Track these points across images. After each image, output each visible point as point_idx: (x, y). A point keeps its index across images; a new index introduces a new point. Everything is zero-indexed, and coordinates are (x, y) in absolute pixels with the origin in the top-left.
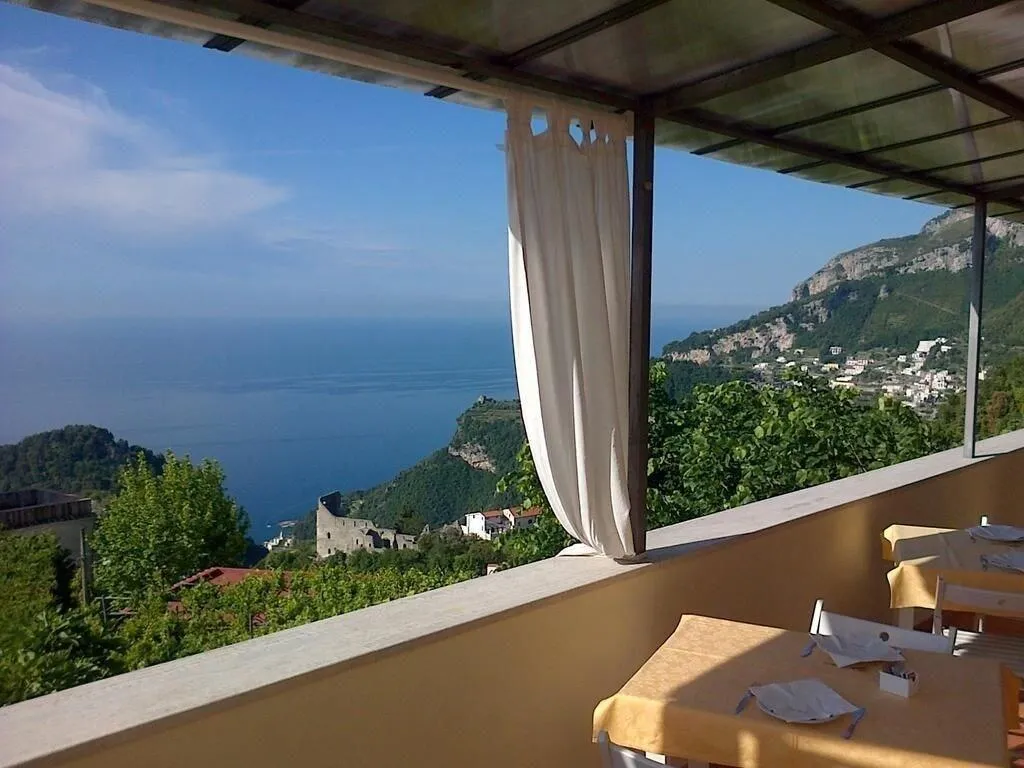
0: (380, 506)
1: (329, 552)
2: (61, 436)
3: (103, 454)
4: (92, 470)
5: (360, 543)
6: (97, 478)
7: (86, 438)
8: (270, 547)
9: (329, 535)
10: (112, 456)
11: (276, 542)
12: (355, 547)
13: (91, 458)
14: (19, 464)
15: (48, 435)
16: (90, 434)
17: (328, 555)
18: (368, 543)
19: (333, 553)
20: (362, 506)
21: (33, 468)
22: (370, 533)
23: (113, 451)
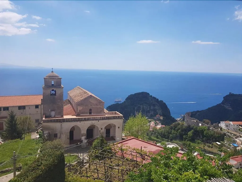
1: (187, 124)
4: (145, 100)
6: (146, 102)
7: (145, 94)
9: (187, 121)
13: (145, 98)
18: (196, 124)
22: (197, 122)
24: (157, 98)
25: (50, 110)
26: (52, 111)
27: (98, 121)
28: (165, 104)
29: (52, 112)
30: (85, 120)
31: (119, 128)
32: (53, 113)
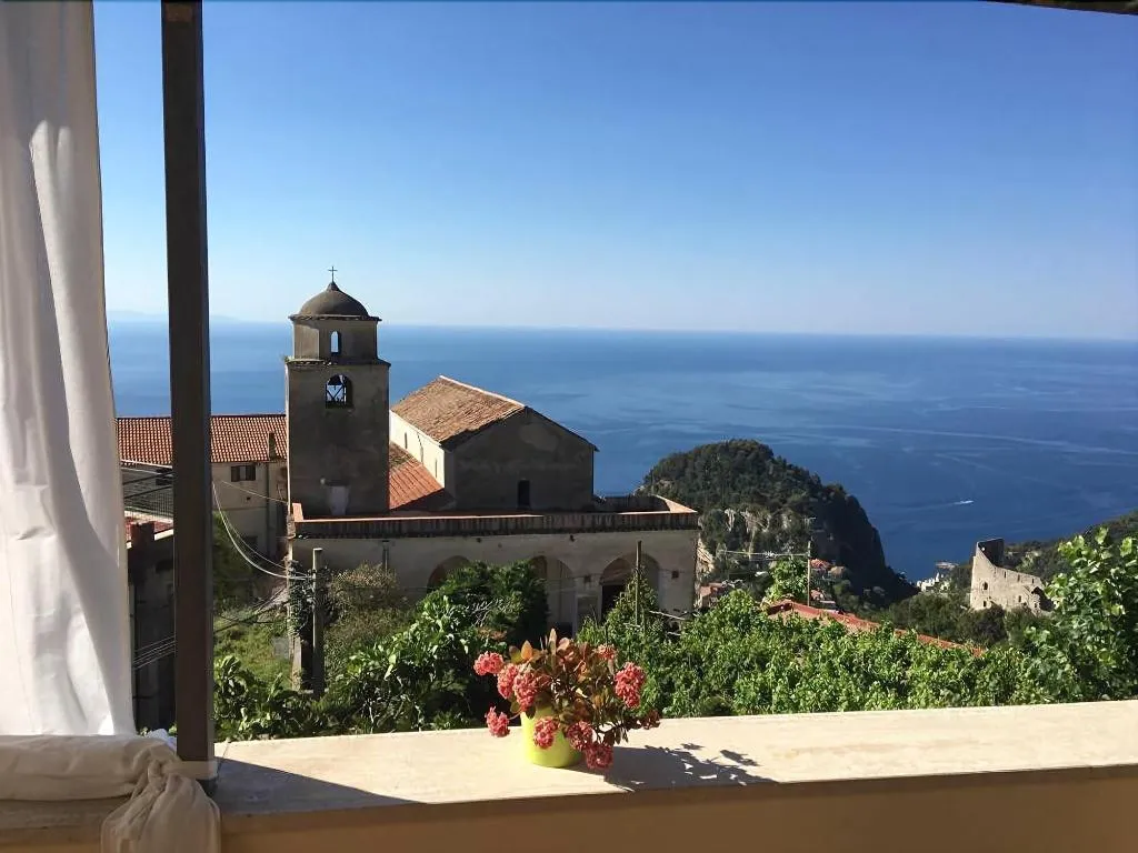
0: (1059, 562)
1: (985, 604)
2: (726, 448)
3: (761, 470)
4: (750, 484)
5: (1023, 601)
6: (755, 493)
7: (748, 453)
8: (923, 588)
9: (986, 586)
10: (771, 473)
11: (930, 583)
12: (1017, 605)
13: (750, 473)
14: (688, 471)
15: (714, 447)
16: (752, 449)
17: (983, 608)
18: (1033, 602)
19: (989, 606)
20: (1037, 559)
21: (701, 475)
22: (1037, 591)
23: (771, 468)
24: (812, 474)
25: (323, 481)
26: (330, 484)
27: (572, 537)
28: (853, 502)
29: (334, 488)
30: (505, 529)
31: (675, 575)
32: (339, 495)
